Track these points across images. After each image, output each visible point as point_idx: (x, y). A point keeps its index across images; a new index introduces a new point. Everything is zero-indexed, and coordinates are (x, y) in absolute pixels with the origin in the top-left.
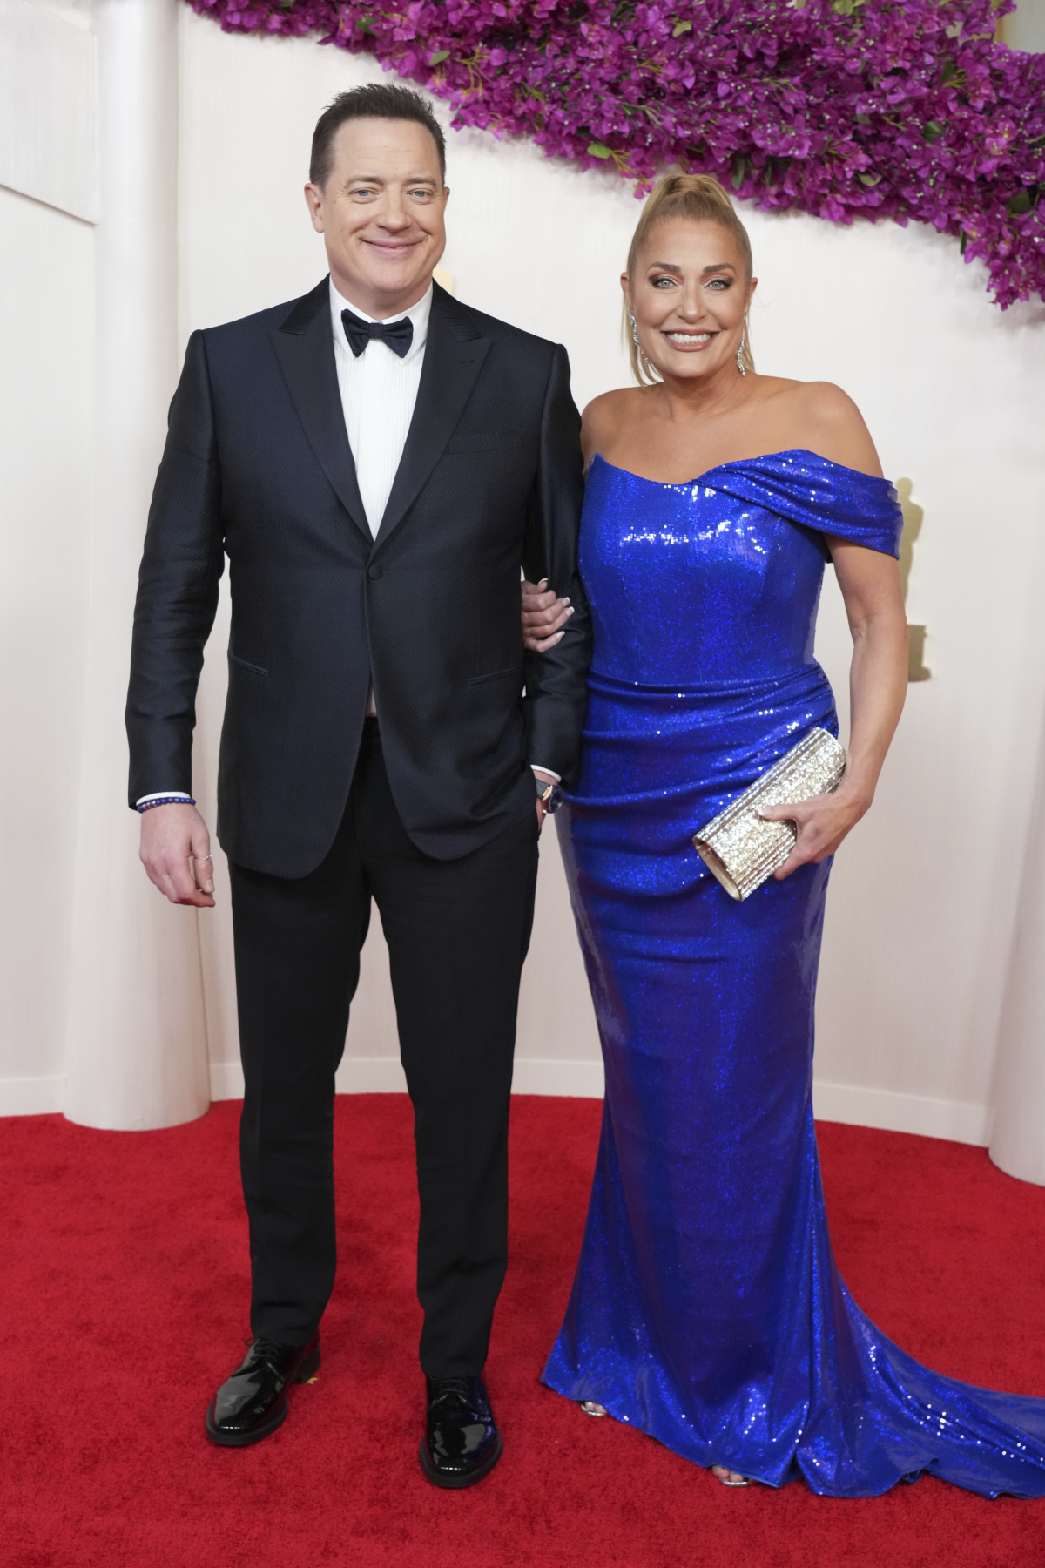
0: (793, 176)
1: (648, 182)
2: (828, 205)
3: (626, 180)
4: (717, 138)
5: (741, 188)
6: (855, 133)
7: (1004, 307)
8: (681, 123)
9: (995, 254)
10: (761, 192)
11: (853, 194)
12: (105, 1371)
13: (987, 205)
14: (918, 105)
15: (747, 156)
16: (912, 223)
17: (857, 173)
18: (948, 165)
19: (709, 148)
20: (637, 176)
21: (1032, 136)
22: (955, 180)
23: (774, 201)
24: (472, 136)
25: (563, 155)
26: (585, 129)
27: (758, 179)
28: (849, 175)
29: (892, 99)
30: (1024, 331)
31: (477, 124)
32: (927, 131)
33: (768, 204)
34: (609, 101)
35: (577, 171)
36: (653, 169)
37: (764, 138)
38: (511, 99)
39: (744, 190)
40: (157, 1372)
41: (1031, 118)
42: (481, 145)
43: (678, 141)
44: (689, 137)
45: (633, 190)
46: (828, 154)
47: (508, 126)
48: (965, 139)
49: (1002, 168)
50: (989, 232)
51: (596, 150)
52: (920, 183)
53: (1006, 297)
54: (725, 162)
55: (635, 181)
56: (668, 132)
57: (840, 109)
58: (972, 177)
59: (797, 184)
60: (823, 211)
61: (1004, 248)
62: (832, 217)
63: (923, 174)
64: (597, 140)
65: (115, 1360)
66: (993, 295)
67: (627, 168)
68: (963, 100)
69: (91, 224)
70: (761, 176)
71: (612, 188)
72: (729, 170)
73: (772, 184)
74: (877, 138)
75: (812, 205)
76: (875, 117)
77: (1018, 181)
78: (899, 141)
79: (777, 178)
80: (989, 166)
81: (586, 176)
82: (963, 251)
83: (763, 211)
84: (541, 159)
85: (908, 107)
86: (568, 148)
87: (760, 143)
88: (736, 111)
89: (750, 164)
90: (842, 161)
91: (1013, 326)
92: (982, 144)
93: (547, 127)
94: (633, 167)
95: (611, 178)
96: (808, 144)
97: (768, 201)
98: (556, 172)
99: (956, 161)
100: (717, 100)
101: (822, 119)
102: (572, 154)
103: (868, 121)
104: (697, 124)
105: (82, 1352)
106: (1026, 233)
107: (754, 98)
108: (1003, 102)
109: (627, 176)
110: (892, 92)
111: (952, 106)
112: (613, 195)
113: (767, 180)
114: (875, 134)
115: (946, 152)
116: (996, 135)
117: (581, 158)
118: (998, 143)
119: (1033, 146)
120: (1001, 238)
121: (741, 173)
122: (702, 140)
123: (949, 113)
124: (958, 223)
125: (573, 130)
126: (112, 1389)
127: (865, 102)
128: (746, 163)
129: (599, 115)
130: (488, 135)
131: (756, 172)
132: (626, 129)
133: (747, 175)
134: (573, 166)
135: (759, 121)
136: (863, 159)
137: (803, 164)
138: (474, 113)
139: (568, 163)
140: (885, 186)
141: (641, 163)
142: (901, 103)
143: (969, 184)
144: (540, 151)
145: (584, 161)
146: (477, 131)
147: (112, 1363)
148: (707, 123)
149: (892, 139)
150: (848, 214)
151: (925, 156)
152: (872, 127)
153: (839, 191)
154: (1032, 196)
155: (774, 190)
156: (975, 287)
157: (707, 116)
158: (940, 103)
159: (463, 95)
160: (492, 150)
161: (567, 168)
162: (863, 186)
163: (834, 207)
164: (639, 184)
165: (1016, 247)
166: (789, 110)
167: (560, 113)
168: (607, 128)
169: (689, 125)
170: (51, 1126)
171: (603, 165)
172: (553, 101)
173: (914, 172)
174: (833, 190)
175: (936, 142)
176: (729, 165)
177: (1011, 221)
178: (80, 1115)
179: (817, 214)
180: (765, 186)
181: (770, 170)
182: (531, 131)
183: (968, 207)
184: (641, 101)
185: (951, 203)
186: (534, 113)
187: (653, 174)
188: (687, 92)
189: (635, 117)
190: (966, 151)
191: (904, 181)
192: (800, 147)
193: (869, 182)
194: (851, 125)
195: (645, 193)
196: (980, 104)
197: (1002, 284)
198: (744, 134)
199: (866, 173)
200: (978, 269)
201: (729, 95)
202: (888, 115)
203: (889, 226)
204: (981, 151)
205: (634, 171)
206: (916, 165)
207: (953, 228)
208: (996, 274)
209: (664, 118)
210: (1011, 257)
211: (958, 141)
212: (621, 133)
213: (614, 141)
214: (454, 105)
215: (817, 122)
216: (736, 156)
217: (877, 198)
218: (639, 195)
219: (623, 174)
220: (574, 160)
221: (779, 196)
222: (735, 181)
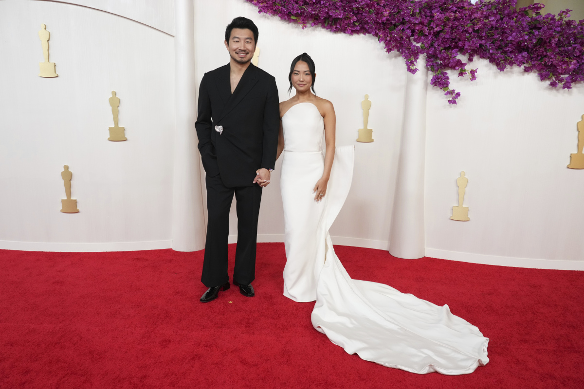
0: (339, 23)
1: (305, 25)
2: (347, 30)
4: (321, 14)
6: (353, 13)
7: (389, 53)
8: (312, 10)
9: (386, 40)
10: (331, 27)
11: (353, 27)
13: (384, 29)
14: (368, 5)
15: (328, 19)
16: (367, 34)
17: (354, 22)
18: (375, 19)
19: (319, 17)
20: (302, 23)
21: (394, 13)
22: (377, 23)
23: (335, 29)
24: (263, 15)
25: (285, 19)
26: (290, 12)
28: (352, 22)
29: (361, 4)
30: (393, 59)
31: (264, 12)
32: (370, 11)
33: (333, 30)
34: (295, 5)
35: (288, 23)
37: (332, 13)
38: (273, 6)
39: (328, 27)
41: (394, 8)
42: (266, 17)
43: (312, 14)
44: (314, 14)
46: (347, 17)
47: (272, 12)
48: (379, 13)
49: (387, 20)
50: (385, 35)
51: (293, 17)
52: (369, 23)
53: (389, 50)
55: (302, 25)
56: (309, 12)
57: (349, 7)
58: (380, 22)
59: (340, 25)
60: (346, 32)
61: (388, 39)
62: (348, 33)
63: (369, 21)
64: (293, 15)
66: (386, 50)
67: (300, 22)
68: (378, 4)
69: (173, 36)
70: (332, 23)
71: (297, 27)
74: (358, 13)
75: (344, 30)
76: (358, 8)
77: (391, 23)
78: (363, 14)
79: (335, 24)
80: (384, 19)
81: (290, 24)
82: (379, 40)
83: (332, 32)
85: (365, 6)
86: (286, 17)
87: (331, 14)
88: (325, 7)
90: (350, 19)
91: (391, 58)
92: (382, 14)
93: (281, 12)
95: (296, 25)
96: (342, 14)
98: (283, 24)
99: (377, 18)
100: (321, 5)
101: (345, 9)
102: (287, 19)
103: (356, 9)
104: (316, 10)
106: (393, 35)
107: (329, 4)
108: (388, 5)
110: (361, 2)
111: (376, 6)
112: (297, 29)
114: (358, 12)
115: (374, 16)
116: (386, 11)
118: (386, 14)
119: (394, 15)
120: (388, 36)
122: (318, 14)
123: (375, 7)
124: (378, 33)
125: (287, 12)
127: (355, 4)
129: (293, 9)
130: (267, 15)
131: (330, 22)
132: (299, 12)
133: (328, 23)
134: (287, 22)
135: (331, 9)
136: (355, 18)
137: (341, 19)
138: (264, 9)
140: (360, 25)
141: (303, 20)
142: (364, 5)
143: (380, 24)
144: (279, 18)
145: (290, 20)
146: (265, 14)
148: (319, 10)
149: (362, 14)
150: (353, 32)
151: (369, 17)
152: (357, 11)
153: (350, 26)
154: (395, 27)
155: (335, 27)
156: (382, 49)
157: (319, 9)
158: (373, 5)
159: (261, 5)
160: (268, 19)
161: (285, 22)
162: (355, 25)
163: (349, 30)
165: (391, 38)
166: (338, 7)
167: (284, 9)
168: (295, 12)
169: (314, 11)
171: (295, 21)
172: (282, 6)
173: (367, 21)
174: (349, 26)
175: (372, 14)
176: (324, 21)
177: (390, 33)
178: (176, 249)
179: (345, 33)
181: (333, 21)
182: (277, 14)
183: (380, 30)
184: (303, 6)
185: (376, 28)
186: (278, 9)
187: (305, 23)
188: (314, 3)
189: (302, 9)
190: (379, 16)
191: (365, 24)
192: (340, 15)
193: (356, 24)
194: (352, 10)
196: (382, 5)
197: (388, 47)
198: (327, 13)
199: (356, 22)
200: (382, 44)
201: (324, 4)
202: (361, 8)
203: (362, 35)
204: (382, 15)
206: (367, 19)
207: (376, 35)
208: (387, 44)
209: (308, 9)
210: (390, 41)
211: (377, 14)
212: (298, 13)
213: (297, 15)
214: (259, 8)
215: (344, 10)
216: (326, 18)
217: (359, 28)
218: (303, 28)
219: (300, 23)
220: (287, 21)
221: (336, 28)
222: (326, 25)
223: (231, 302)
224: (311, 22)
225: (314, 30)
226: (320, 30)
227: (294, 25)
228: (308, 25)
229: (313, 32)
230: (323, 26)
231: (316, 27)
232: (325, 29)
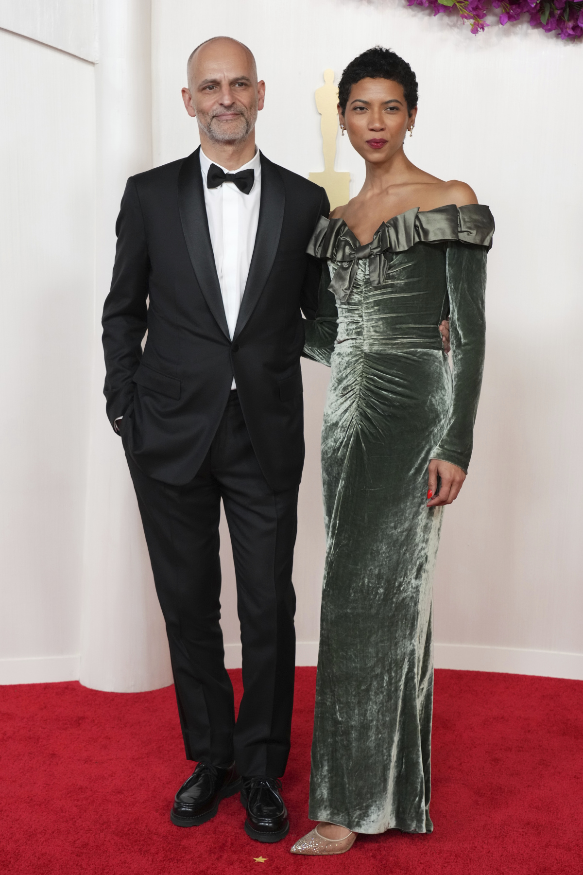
1: (481, 22)
3: (465, 20)
5: (547, 24)
10: (561, 26)
12: (122, 853)
15: (551, 1)
20: (473, 18)
23: (571, 32)
25: (422, 6)
27: (559, 17)
33: (567, 35)
35: (430, 15)
36: (485, 12)
39: (550, 25)
40: (157, 854)
45: (470, 28)
54: (536, 6)
55: (472, 21)
65: (128, 846)
67: (466, 12)
69: (92, 63)
70: (562, 15)
71: (455, 25)
72: (539, 11)
73: (569, 20)
79: (573, 16)
81: (436, 19)
83: (563, 39)
84: (404, 7)
89: (553, 6)
94: (470, 11)
95: (454, 18)
97: (567, 32)
98: (414, 16)
102: (427, 4)
105: (105, 841)
109: (466, 18)
112: (456, 30)
113: (566, 18)
117: (433, 5)
121: (547, 13)
126: (127, 865)
128: (551, 5)
131: (558, 12)
133: (552, 14)
134: (427, 12)
139: (423, 10)
141: (475, 9)
145: (435, 8)
147: (126, 848)
155: (570, 24)
161: (423, 12)
164: (474, 23)
170: (71, 689)
171: (449, 10)
176: (538, 8)
178: (89, 682)
180: (564, 22)
181: (568, 10)
187: (484, 15)
195: (479, 29)
205: (471, 14)
218: (474, 31)
219: (463, 17)
220: (429, 7)
221: (575, 28)
222: (544, 19)
223: (261, 860)
224: (498, 11)
225: (507, 33)
226: (526, 34)
227: (446, 19)
228: (490, 19)
229: (505, 40)
230: (535, 22)
231: (513, 25)
232: (541, 30)
